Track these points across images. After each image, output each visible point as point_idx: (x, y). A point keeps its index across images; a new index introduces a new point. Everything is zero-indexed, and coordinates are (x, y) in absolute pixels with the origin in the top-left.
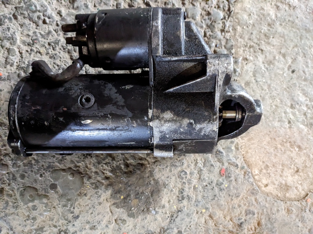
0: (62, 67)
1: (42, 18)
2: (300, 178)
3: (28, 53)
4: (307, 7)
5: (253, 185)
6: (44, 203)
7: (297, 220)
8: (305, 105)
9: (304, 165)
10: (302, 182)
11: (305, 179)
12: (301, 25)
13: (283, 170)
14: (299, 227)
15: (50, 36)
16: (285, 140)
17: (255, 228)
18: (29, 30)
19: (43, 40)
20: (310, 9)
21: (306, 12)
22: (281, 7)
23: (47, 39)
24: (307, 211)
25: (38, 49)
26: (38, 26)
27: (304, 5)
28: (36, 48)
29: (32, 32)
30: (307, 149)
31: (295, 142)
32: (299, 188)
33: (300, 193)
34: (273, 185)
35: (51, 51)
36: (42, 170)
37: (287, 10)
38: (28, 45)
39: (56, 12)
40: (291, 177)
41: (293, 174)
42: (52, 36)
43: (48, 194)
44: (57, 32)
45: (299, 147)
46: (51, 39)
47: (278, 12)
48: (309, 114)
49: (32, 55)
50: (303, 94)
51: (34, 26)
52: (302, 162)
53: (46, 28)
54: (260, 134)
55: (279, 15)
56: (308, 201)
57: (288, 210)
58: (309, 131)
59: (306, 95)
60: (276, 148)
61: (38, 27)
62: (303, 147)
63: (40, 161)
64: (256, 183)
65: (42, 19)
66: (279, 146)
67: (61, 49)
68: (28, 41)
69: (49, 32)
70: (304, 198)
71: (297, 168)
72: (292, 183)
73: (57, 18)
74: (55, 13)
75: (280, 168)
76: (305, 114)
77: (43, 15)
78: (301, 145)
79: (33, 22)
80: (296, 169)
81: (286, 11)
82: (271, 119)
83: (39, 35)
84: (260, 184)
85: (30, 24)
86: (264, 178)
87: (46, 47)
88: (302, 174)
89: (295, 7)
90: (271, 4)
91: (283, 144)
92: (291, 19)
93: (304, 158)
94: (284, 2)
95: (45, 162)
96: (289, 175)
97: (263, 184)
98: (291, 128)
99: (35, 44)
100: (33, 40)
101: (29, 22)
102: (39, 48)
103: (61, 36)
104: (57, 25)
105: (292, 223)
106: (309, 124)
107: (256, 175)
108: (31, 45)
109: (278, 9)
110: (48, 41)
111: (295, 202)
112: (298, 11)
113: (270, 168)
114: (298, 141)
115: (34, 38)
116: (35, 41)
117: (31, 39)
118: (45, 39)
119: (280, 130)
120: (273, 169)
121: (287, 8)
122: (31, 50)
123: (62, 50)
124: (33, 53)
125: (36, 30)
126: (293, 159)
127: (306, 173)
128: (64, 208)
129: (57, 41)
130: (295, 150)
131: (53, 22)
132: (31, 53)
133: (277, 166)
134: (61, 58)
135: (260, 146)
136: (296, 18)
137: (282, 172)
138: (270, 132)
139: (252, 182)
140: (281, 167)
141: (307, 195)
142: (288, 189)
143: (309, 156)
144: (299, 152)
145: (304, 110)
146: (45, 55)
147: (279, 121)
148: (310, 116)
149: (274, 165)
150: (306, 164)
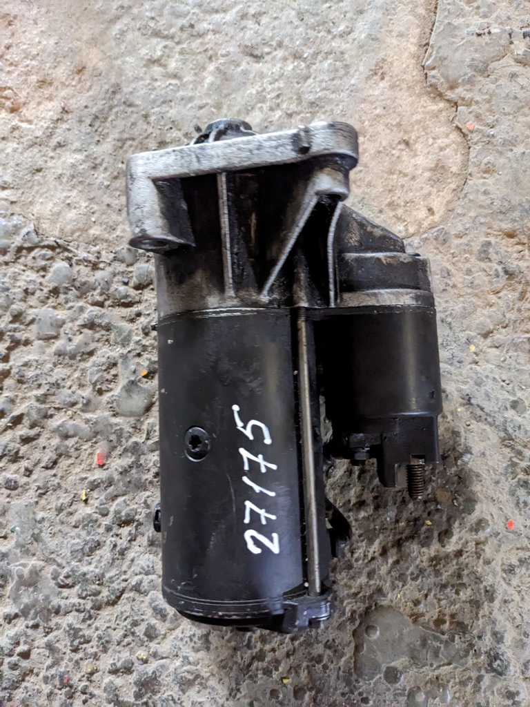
0: (129, 627)
1: (15, 658)
2: (421, 140)
3: (89, 700)
4: (67, 83)
5: (426, 239)
6: (426, 700)
7: (510, 154)
8: (271, 113)
9: (395, 129)
10: (429, 136)
11: (425, 129)
12: (104, 102)
13: (400, 172)
14: (524, 153)
15: (57, 645)
17: (518, 244)
18: (39, 692)
19: (63, 664)
20: (71, 77)
21: (78, 87)
22: (60, 138)
23: (65, 653)
24: (492, 132)
25: (84, 676)
26: (31, 671)
27: (62, 89)
28: (80, 680)
29: (44, 686)
32: (443, 145)
33: (454, 142)
34: (432, 197)
35: (91, 648)
36: (352, 697)
37: (68, 127)
38: (71, 697)
39: (7, 626)
40: (417, 158)
41: (412, 153)
42: (58, 641)
43: (408, 689)
44: (51, 630)
46: (65, 646)
47: (69, 146)
48: (291, 107)
49: (96, 692)
50: (248, 114)
51: (32, 679)
52: (388, 131)
53: (39, 654)
55: (77, 145)
56: (471, 128)
57: (486, 172)
58: (326, 111)
59: (250, 108)
61: (35, 671)
63: (332, 700)
64: (425, 232)
65: (19, 660)
67: (89, 625)
68: (63, 697)
69: (50, 647)
70: (465, 135)
71: (399, 143)
72: (430, 157)
73: (21, 625)
74: (9, 629)
75: (398, 179)
76: (290, 116)
77: (10, 656)
79: (23, 680)
80: (402, 146)
81: (69, 130)
83: (53, 671)
84: (425, 224)
85: (26, 688)
86: (415, 213)
87: (81, 659)
88: (413, 134)
89: (63, 109)
90: (52, 158)
92: (88, 121)
93: (381, 128)
94: (50, 130)
95: (336, 689)
96: (413, 161)
97: (427, 217)
99: (72, 682)
100: (63, 685)
101: (21, 690)
102: (82, 674)
103: (60, 621)
104: (36, 627)
105: (515, 165)
106: (311, 110)
107: (407, 230)
108: (73, 691)
109: (64, 146)
110: (68, 652)
111: (472, 154)
112: (73, 104)
113: (395, 198)
115: (57, 682)
116: (65, 681)
117: (60, 689)
118: (62, 659)
120: (398, 192)
121: (65, 126)
122: (84, 693)
123: (93, 623)
124: (91, 689)
125: (41, 675)
126: (381, 149)
127: (413, 127)
128: (441, 656)
129: (72, 632)
131: (27, 636)
132: (91, 694)
133: (391, 183)
134: (108, 628)
136: (86, 110)
137: (405, 175)
139: (421, 240)
140: (395, 176)
141: (458, 128)
142: (443, 167)
143: (377, 115)
144: (368, 136)
145: (280, 117)
146: (98, 663)
148: (295, 104)
149: (390, 191)
150: (394, 123)
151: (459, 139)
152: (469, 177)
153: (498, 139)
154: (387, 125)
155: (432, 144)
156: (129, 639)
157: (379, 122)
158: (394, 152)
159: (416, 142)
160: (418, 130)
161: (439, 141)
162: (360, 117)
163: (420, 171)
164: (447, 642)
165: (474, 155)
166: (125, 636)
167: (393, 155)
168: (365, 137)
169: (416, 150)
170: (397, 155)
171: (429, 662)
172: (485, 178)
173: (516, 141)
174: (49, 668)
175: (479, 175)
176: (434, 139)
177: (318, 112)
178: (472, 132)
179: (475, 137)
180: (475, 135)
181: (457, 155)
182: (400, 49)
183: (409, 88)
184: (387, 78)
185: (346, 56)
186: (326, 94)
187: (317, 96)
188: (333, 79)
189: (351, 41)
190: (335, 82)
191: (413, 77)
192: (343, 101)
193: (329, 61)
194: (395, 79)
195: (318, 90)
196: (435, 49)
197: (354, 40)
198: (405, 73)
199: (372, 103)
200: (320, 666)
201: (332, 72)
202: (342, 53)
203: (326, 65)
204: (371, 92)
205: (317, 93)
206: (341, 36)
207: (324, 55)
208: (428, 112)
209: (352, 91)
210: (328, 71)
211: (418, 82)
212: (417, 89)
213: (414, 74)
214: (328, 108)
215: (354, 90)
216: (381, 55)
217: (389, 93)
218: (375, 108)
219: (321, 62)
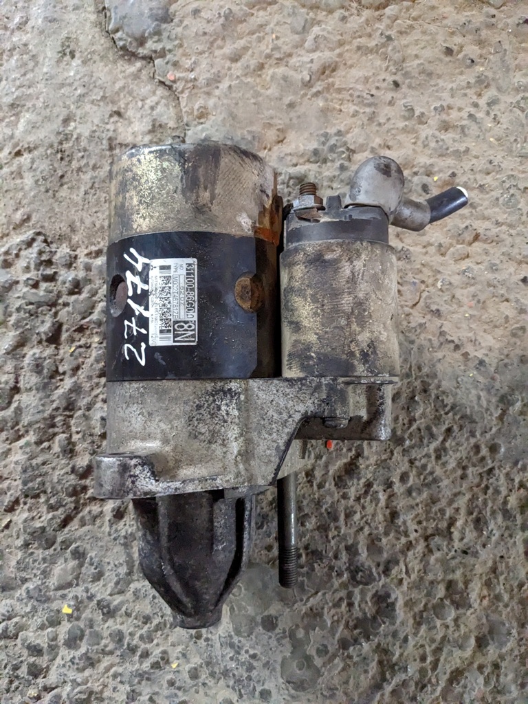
151: (167, 93)
152: (187, 128)
153: (202, 81)
154: (93, 102)
155: (143, 106)
156: (16, 683)
157: (84, 102)
158: (108, 127)
159: (126, 109)
160: (125, 97)
161: (148, 101)
162: (64, 103)
163: (140, 137)
164: (307, 573)
165: (184, 104)
166: (11, 682)
167: (108, 130)
168: (75, 121)
169: (129, 117)
170: (112, 129)
171: (298, 598)
172: (202, 123)
173: (219, 77)
175: (195, 123)
176: (142, 100)
177: (21, 112)
178: (174, 82)
179: (179, 86)
180: (178, 84)
181: (168, 109)
182: (81, 22)
183: (102, 58)
184: (77, 55)
185: (30, 47)
186: (23, 92)
187: (15, 97)
188: (25, 74)
189: (30, 30)
190: (28, 76)
191: (102, 45)
192: (42, 93)
193: (15, 58)
194: (86, 53)
195: (14, 90)
196: (112, 11)
197: (33, 27)
198: (93, 45)
199: (70, 85)
200: (202, 641)
201: (21, 66)
202: (25, 45)
203: (14, 62)
204: (66, 74)
205: (13, 93)
206: (19, 28)
207: (8, 53)
208: (129, 76)
209: (47, 80)
210: (17, 67)
211: (108, 49)
212: (110, 56)
213: (102, 43)
214: (29, 104)
215: (49, 78)
216: (64, 34)
217: (83, 70)
218: (76, 89)
219: (8, 61)
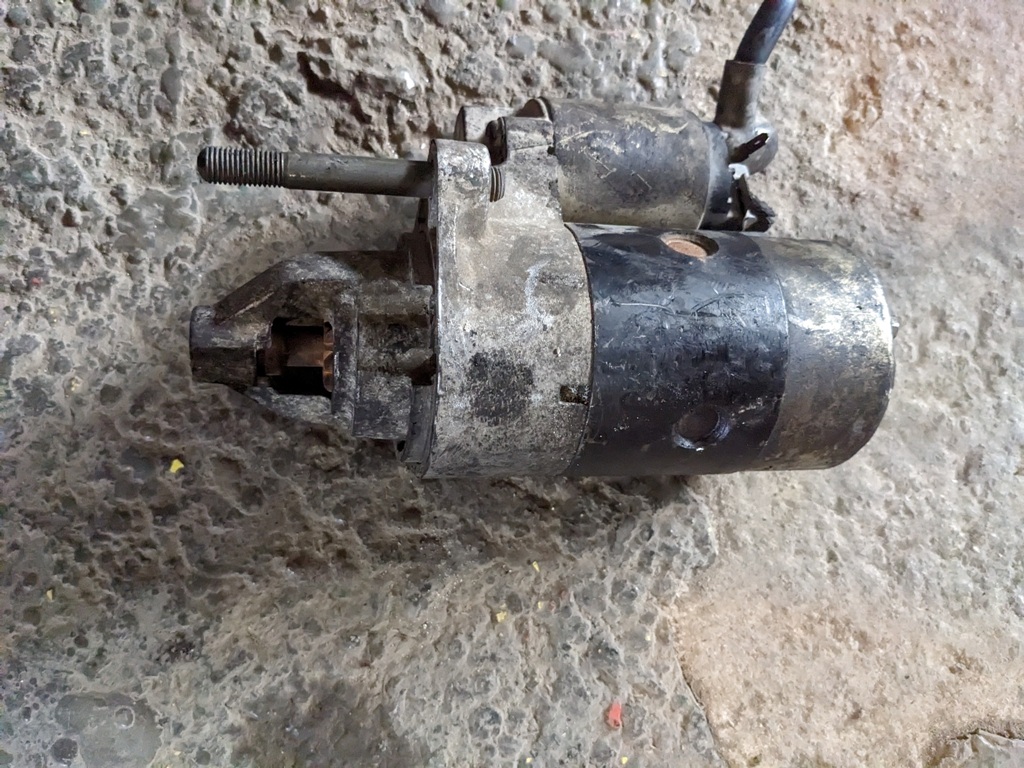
0: (116, 363)
1: (63, 206)
2: (863, 736)
3: (9, 316)
4: (896, 197)
5: (711, 758)
8: (881, 505)
9: (876, 696)
10: (870, 750)
11: (880, 742)
12: (873, 253)
13: (810, 710)
15: (85, 263)
16: (816, 615)
18: (19, 244)
19: (59, 275)
20: (906, 202)
21: (892, 214)
22: (813, 194)
23: (74, 275)
25: (43, 305)
26: (46, 231)
27: (886, 190)
28: (37, 300)
29: (26, 249)
30: (888, 645)
31: (848, 623)
34: (776, 761)
35: (84, 313)
36: (31, 694)
37: (831, 204)
38: (13, 289)
39: (107, 191)
40: (834, 733)
41: (841, 725)
42: (91, 264)
44: (104, 254)
45: (862, 637)
46: (84, 275)
47: (802, 209)
48: (895, 533)
49: (22, 324)
50: (877, 468)
51: (36, 232)
52: (872, 685)
53: (71, 239)
54: (739, 591)
55: (805, 220)
58: (893, 588)
59: (886, 470)
60: (789, 639)
61: (47, 236)
62: (876, 638)
63: (26, 664)
64: (720, 754)
65: (60, 212)
66: (798, 633)
67: (114, 306)
68: (14, 278)
69: (82, 253)
71: (855, 705)
72: (838, 754)
73: (110, 210)
74: (103, 194)
75: (800, 706)
76: (881, 532)
77: (66, 200)
78: (869, 631)
79: (33, 220)
80: (851, 710)
81: (826, 206)
82: (773, 544)
83: (48, 261)
84: (733, 755)
85: (23, 225)
86: (750, 736)
87: (67, 299)
88: (871, 724)
89: (857, 195)
90: (782, 186)
91: (812, 628)
92: (842, 233)
93: (876, 673)
94: (823, 180)
95: (41, 669)
96: (830, 727)
97: (744, 756)
98: (837, 574)
99: (34, 289)
100: (29, 277)
101: (20, 218)
102: (46, 302)
103: (118, 265)
104: (109, 231)
106: (893, 563)
107: (722, 726)
108: (23, 291)
109: (801, 201)
110: (76, 280)
112: (866, 209)
113: (769, 704)
114: (859, 620)
115: (33, 268)
116: (35, 280)
117: (23, 273)
118: (66, 273)
119: (803, 582)
120: (779, 709)
121: (832, 200)
122: (21, 307)
123: (118, 312)
124: (26, 317)
125: (41, 245)
126: (843, 677)
127: (882, 723)
129: (104, 283)
130: (850, 648)
131: (95, 221)
132: (19, 317)
133: (792, 697)
134: (113, 332)
135: (737, 632)
136: (858, 229)
137: (806, 718)
138: (769, 586)
139: (709, 750)
140: (803, 702)
143: (895, 667)
144: (861, 655)
145: (878, 518)
146: (63, 323)
147: (798, 552)
148: (899, 538)
149: (780, 695)
150: (885, 694)
154: (881, 682)
155: (858, 756)
156: (98, 365)
157: (885, 670)
158: (841, 697)
159: (860, 730)
160: (879, 732)
162: (889, 641)
163: (815, 741)
166: (102, 359)
167: (836, 696)
168: (860, 650)
169: (847, 731)
170: (836, 702)
174: (52, 254)
176: (867, 756)
177: (891, 575)
182: (1000, 694)
183: (942, 713)
184: (954, 677)
185: (981, 611)
186: (918, 586)
187: (915, 572)
188: (943, 594)
189: (1006, 616)
190: (939, 597)
191: (960, 717)
192: (912, 613)
193: (971, 585)
194: (953, 691)
195: (925, 573)
196: (1004, 749)
197: (1008, 622)
198: (964, 704)
199: (913, 657)
200: (72, 645)
201: (955, 591)
202: (986, 605)
203: (965, 582)
204: (930, 654)
205: (920, 570)
206: (1011, 601)
207: (979, 577)
208: (907, 745)
209: (928, 624)
210: (955, 585)
211: (952, 724)
212: (941, 726)
213: (963, 719)
214: (899, 589)
215: (930, 628)
216: (987, 664)
217: (930, 682)
218: (905, 663)
219: (969, 573)
